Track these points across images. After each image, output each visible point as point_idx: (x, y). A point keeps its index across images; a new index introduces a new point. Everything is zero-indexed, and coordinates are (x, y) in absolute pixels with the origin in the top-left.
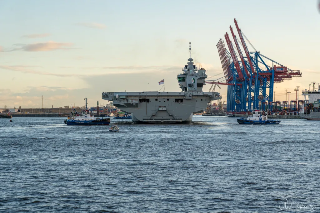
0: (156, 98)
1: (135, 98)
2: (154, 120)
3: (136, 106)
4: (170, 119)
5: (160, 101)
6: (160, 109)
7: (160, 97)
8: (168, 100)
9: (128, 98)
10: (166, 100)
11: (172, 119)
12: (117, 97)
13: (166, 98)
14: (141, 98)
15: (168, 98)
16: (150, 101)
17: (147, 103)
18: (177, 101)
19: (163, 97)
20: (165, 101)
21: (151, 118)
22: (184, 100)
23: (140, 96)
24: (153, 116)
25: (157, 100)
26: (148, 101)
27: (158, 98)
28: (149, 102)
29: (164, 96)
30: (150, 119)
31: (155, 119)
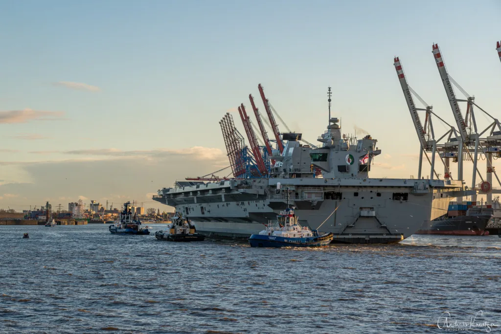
0: (355, 190)
1: (317, 190)
2: (350, 236)
3: (318, 206)
4: (382, 234)
5: (363, 198)
6: (364, 213)
7: (364, 190)
8: (379, 195)
9: (299, 191)
10: (374, 195)
11: (387, 234)
12: (278, 188)
13: (375, 190)
14: (328, 190)
15: (380, 191)
16: (343, 197)
17: (338, 200)
18: (396, 196)
19: (369, 190)
20: (372, 198)
21: (346, 232)
22: (409, 196)
23: (327, 186)
24: (348, 227)
25: (356, 194)
26: (339, 196)
27: (359, 191)
28: (341, 199)
29: (372, 187)
30: (342, 234)
31: (353, 234)
